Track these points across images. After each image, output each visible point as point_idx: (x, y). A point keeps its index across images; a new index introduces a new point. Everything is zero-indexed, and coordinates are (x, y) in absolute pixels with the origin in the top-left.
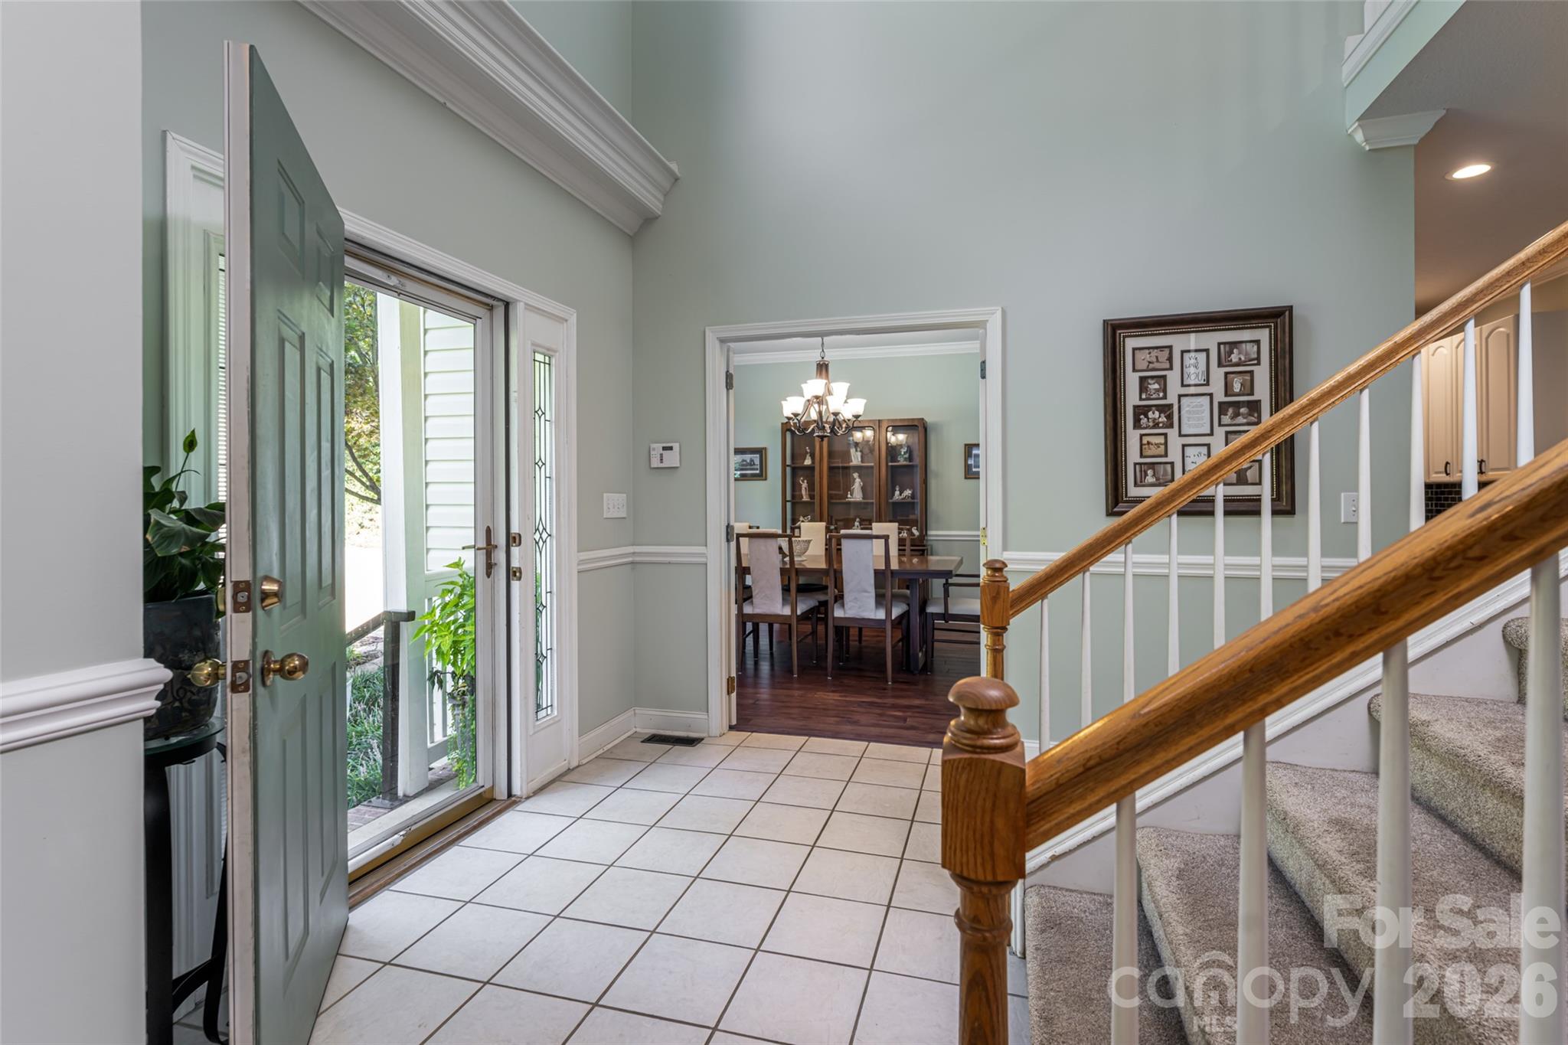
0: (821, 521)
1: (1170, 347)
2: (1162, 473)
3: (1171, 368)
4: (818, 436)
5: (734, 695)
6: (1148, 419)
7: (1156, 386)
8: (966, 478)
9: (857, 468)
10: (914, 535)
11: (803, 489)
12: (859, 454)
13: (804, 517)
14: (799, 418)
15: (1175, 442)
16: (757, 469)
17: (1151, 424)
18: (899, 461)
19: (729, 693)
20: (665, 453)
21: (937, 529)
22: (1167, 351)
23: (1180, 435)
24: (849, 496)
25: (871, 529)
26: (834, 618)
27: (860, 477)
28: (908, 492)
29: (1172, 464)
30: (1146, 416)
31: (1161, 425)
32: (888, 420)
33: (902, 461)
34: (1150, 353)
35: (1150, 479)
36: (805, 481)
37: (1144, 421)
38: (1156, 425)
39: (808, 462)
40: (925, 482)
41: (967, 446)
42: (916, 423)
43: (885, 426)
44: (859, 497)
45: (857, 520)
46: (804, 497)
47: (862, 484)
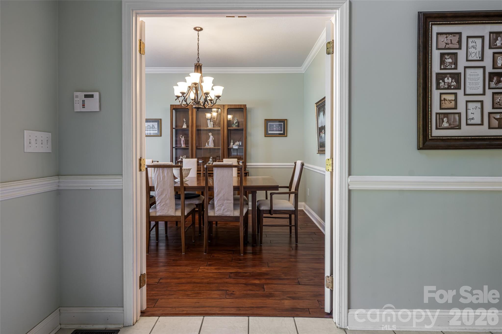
0: (192, 158)
1: (460, 34)
2: (453, 121)
3: (460, 48)
4: (195, 108)
5: (145, 288)
6: (445, 83)
7: (450, 60)
8: (265, 136)
9: (210, 130)
11: (182, 141)
12: (212, 123)
13: (182, 156)
14: (185, 95)
15: (462, 99)
16: (156, 131)
17: (446, 86)
18: (233, 127)
19: (140, 287)
20: (87, 100)
21: (251, 162)
22: (457, 37)
23: (465, 94)
24: (207, 145)
25: (223, 162)
26: (209, 217)
27: (212, 135)
28: (237, 143)
29: (459, 114)
30: (444, 81)
31: (452, 87)
32: (228, 105)
33: (234, 127)
34: (447, 37)
35: (445, 124)
36: (183, 137)
37: (442, 84)
38: (449, 87)
39: (185, 126)
40: (246, 138)
41: (266, 120)
42: (242, 107)
43: (226, 108)
44: (212, 146)
45: (211, 158)
46: (183, 145)
47: (213, 138)
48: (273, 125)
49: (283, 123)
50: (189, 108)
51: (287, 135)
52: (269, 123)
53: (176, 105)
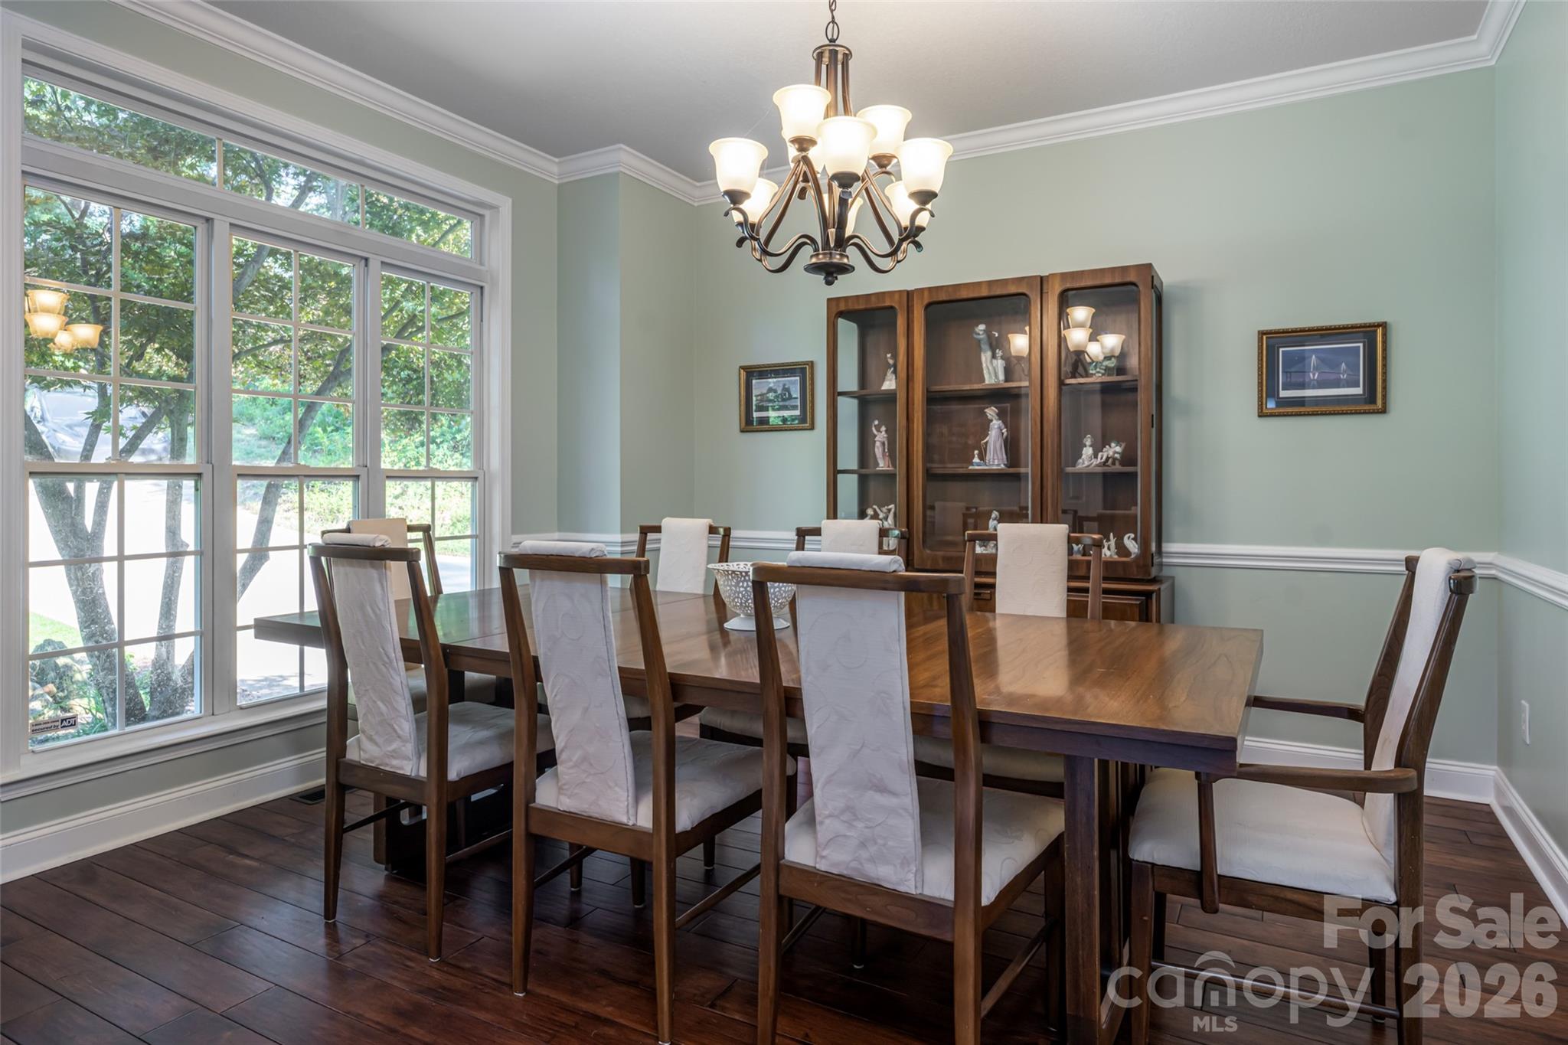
8: (1262, 415)
9: (992, 396)
10: (1128, 553)
11: (878, 444)
12: (1000, 363)
16: (794, 408)
18: (1093, 375)
21: (1187, 540)
24: (976, 460)
27: (1001, 415)
28: (1114, 450)
32: (1064, 276)
33: (1098, 374)
36: (883, 429)
39: (889, 384)
40: (1158, 421)
41: (1264, 337)
42: (1131, 277)
43: (1055, 290)
44: (998, 465)
45: (993, 516)
46: (881, 465)
47: (1004, 430)
48: (1302, 358)
49: (1361, 345)
50: (897, 307)
51: (1384, 403)
52: (1281, 350)
53: (846, 299)
